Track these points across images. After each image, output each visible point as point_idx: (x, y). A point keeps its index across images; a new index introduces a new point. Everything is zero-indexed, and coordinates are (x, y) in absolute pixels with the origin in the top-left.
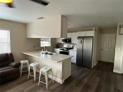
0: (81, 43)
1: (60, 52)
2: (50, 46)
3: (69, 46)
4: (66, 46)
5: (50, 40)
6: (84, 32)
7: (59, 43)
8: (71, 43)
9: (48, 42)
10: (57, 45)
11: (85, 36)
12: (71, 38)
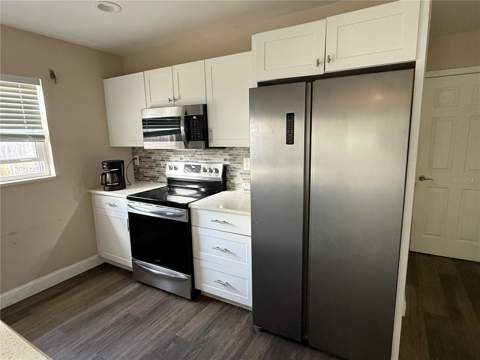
0: (290, 140)
1: (131, 215)
2: (54, 174)
3: (197, 169)
4: (181, 165)
5: (45, 131)
6: (321, 23)
7: (133, 148)
8: (207, 147)
9: (29, 148)
10: (111, 164)
11: (320, 71)
12: (205, 106)
